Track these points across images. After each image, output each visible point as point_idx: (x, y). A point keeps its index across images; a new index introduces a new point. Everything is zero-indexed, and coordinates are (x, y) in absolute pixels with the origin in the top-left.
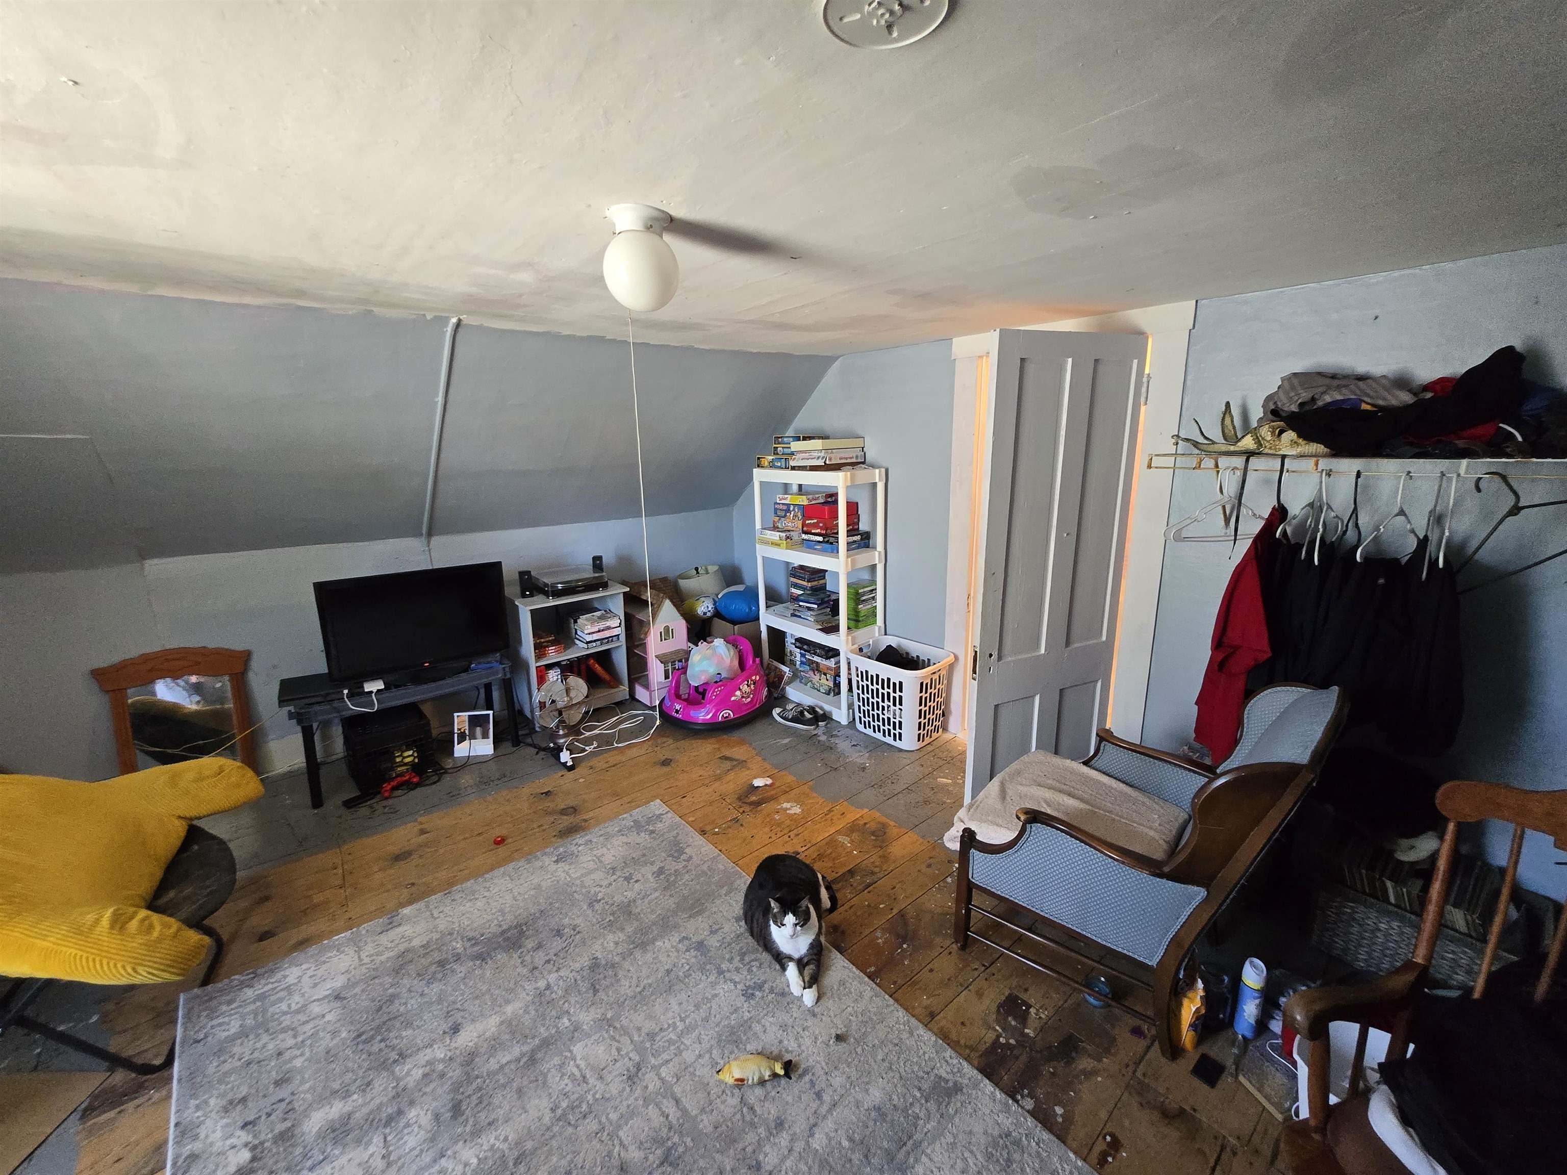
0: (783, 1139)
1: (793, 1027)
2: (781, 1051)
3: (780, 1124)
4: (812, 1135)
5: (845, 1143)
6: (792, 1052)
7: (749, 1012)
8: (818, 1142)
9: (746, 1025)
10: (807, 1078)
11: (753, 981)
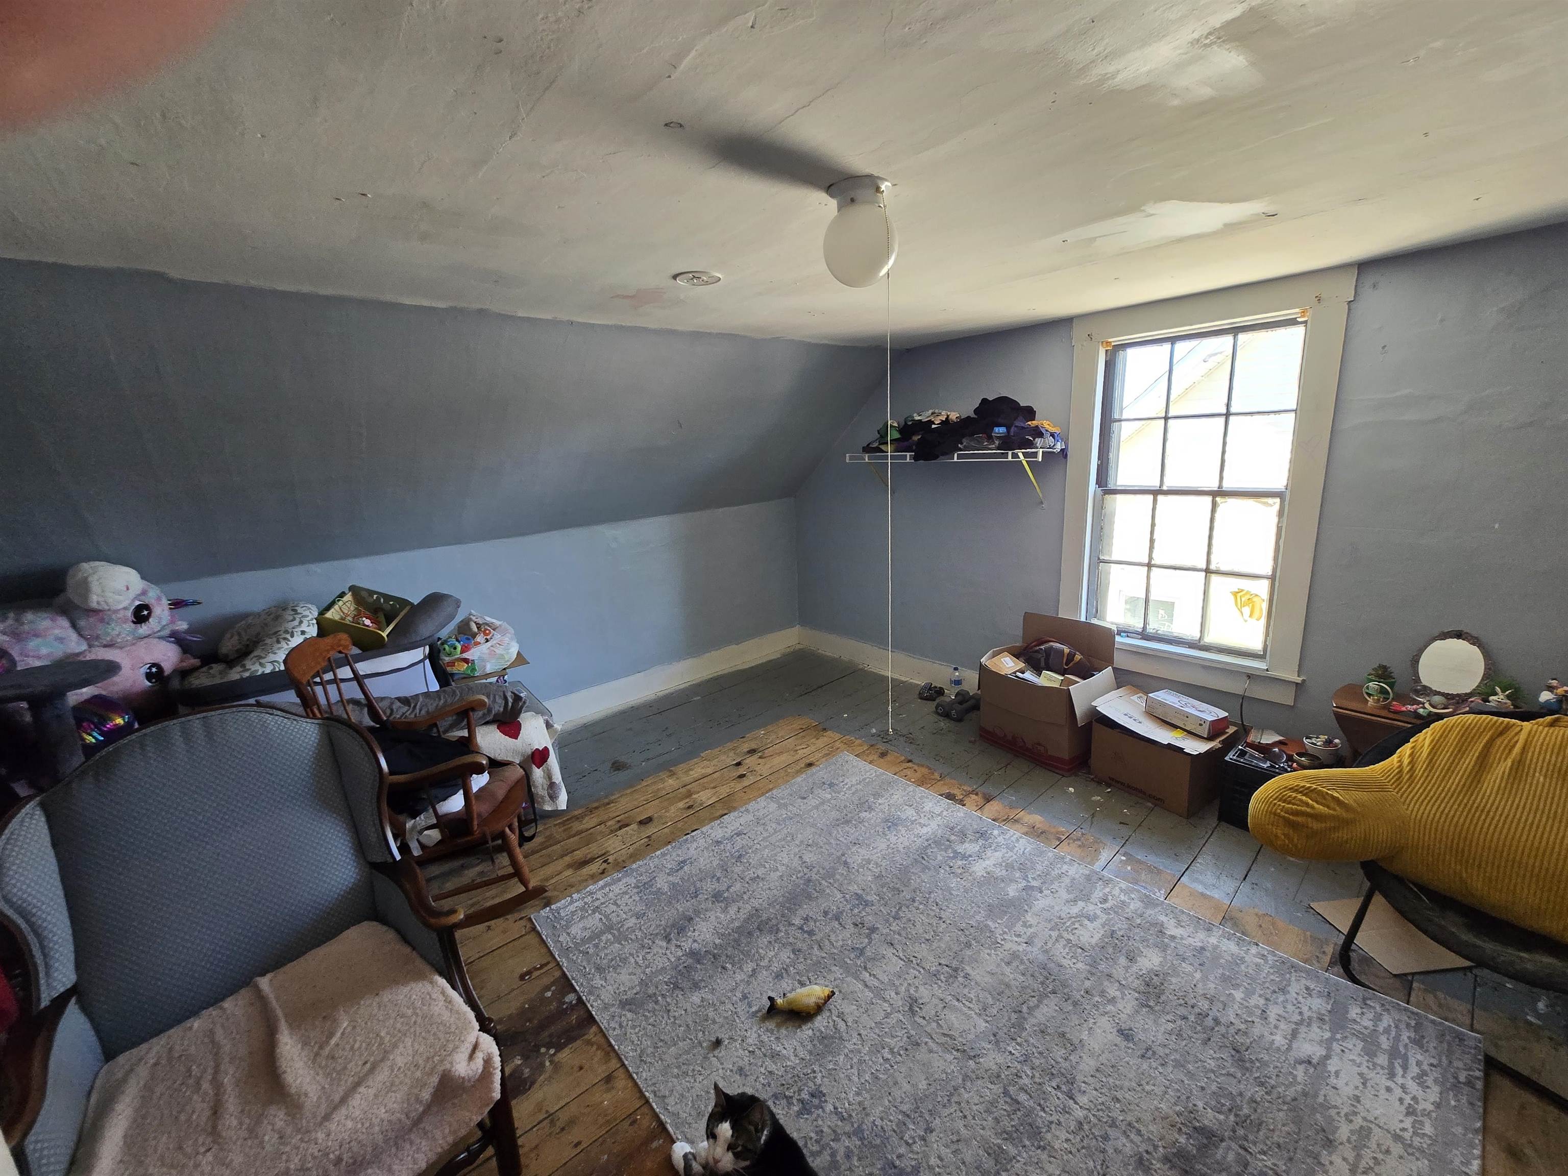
0: (776, 966)
1: (765, 1055)
2: (778, 1031)
3: (779, 976)
4: (754, 970)
5: (729, 966)
6: (767, 1030)
7: (814, 1072)
8: (749, 967)
9: (818, 1056)
10: (754, 1009)
11: (814, 1116)
